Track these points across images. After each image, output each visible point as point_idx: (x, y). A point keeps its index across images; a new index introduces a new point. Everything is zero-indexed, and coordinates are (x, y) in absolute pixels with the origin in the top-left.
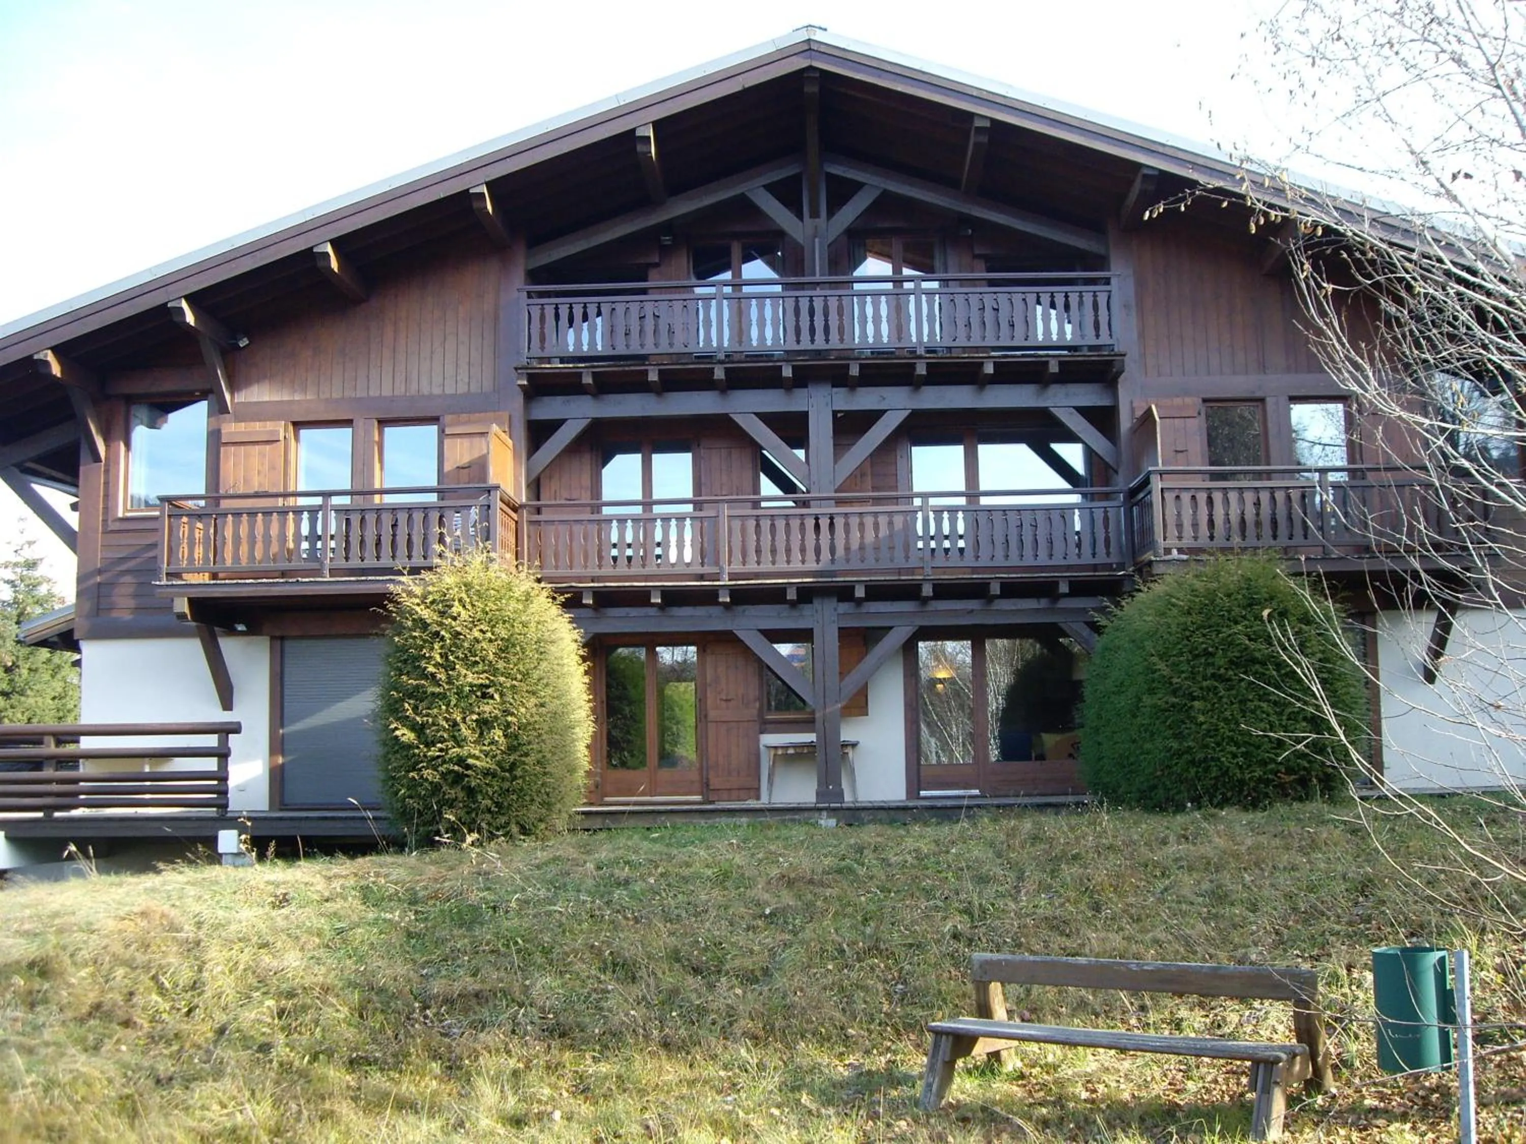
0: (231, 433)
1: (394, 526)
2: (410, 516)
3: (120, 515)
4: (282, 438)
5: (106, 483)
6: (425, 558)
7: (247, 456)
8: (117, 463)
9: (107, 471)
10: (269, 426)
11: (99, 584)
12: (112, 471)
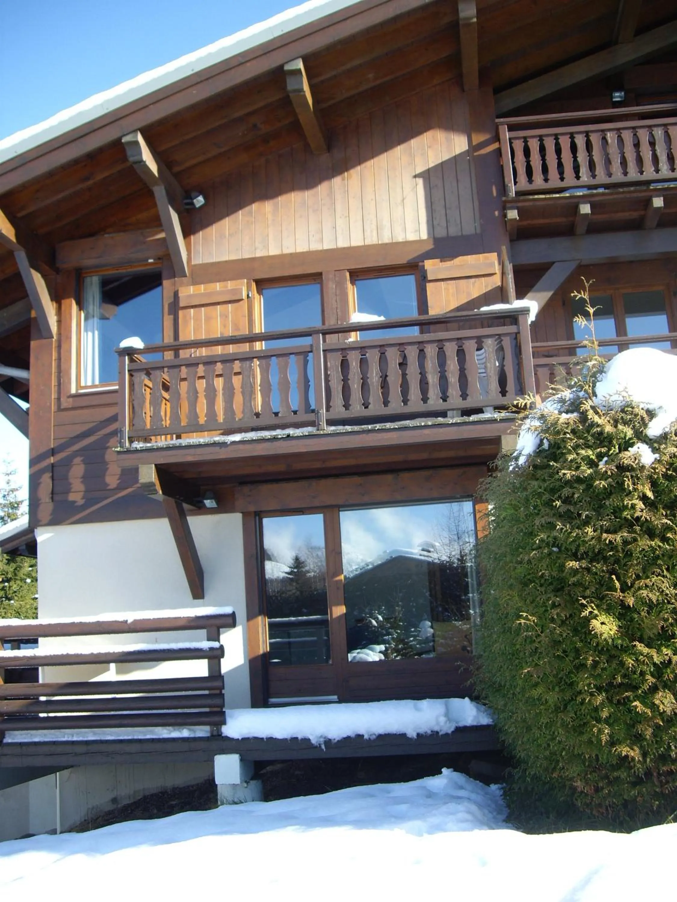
0: (190, 296)
1: (403, 365)
2: (422, 351)
3: (73, 391)
4: (244, 296)
5: (59, 359)
6: (445, 400)
7: (208, 319)
8: (69, 338)
9: (59, 347)
10: (230, 285)
11: (53, 465)
12: (64, 346)
